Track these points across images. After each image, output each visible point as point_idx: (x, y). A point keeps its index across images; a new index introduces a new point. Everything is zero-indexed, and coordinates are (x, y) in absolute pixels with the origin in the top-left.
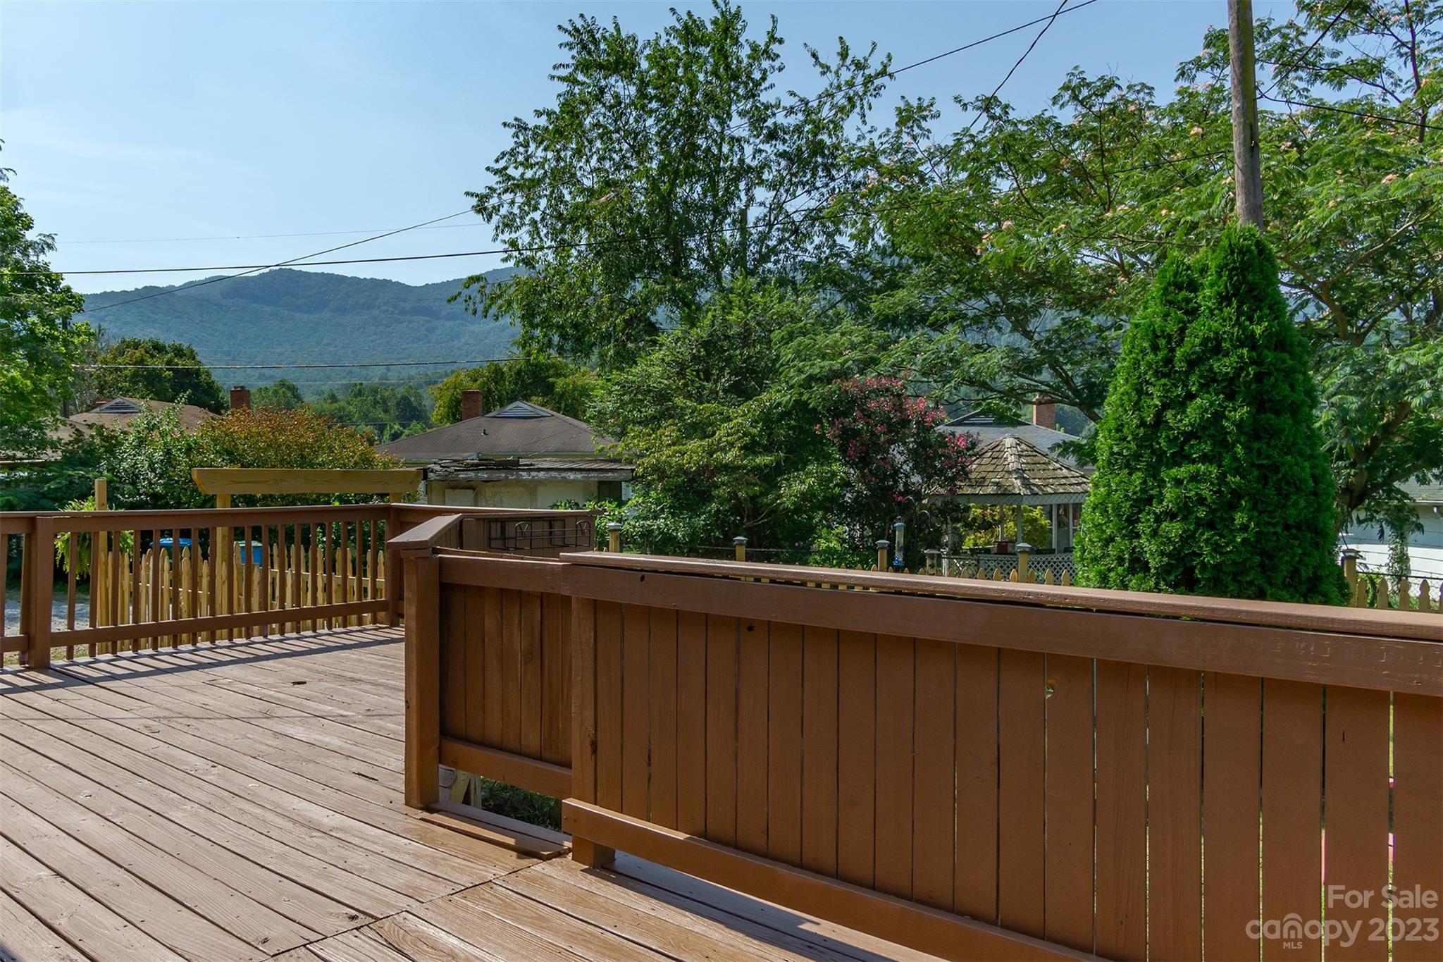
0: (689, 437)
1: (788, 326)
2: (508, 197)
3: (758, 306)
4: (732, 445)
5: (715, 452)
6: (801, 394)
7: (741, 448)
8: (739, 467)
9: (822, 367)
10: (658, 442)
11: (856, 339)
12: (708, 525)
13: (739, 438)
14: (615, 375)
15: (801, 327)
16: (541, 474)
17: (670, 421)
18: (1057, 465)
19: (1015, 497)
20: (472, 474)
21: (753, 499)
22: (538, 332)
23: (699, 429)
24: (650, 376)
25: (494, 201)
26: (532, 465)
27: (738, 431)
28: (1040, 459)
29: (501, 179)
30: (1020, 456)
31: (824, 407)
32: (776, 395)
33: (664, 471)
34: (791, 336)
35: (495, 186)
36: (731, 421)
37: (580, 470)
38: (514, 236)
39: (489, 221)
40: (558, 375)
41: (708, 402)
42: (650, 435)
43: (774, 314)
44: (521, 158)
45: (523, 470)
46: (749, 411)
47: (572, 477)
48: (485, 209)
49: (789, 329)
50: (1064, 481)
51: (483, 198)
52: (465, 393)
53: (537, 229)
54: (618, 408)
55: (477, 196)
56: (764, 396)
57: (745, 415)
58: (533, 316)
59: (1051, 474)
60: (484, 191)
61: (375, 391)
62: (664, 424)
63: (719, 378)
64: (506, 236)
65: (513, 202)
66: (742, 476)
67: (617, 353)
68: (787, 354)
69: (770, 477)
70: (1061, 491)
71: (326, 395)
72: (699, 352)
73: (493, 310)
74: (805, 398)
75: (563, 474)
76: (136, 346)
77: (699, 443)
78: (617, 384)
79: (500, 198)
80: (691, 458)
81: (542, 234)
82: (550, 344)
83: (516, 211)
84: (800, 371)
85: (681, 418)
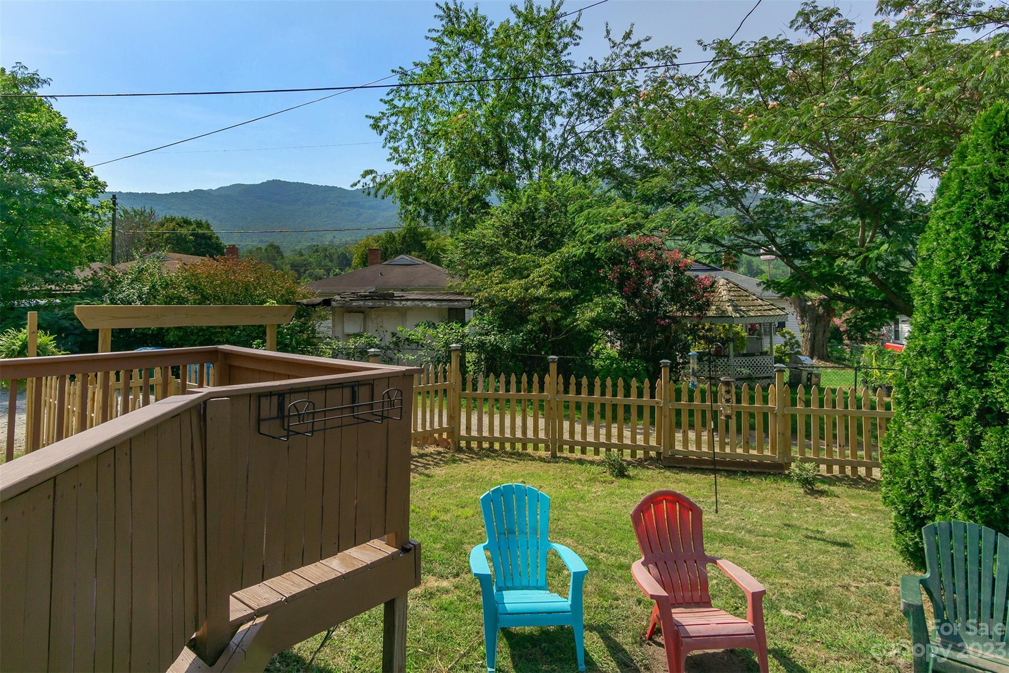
0: (511, 278)
1: (579, 202)
2: (393, 119)
3: (559, 188)
4: (542, 284)
5: (529, 288)
6: (590, 248)
7: (549, 286)
8: (546, 300)
9: (606, 229)
10: (489, 281)
11: (628, 210)
12: (525, 340)
13: (547, 279)
14: (461, 236)
15: (588, 203)
16: (409, 303)
17: (498, 266)
18: (755, 297)
19: (729, 319)
20: (361, 303)
21: (556, 322)
22: (410, 208)
23: (519, 272)
24: (484, 236)
25: (384, 122)
26: (402, 296)
27: (546, 274)
28: (742, 293)
29: (389, 107)
30: (729, 291)
31: (606, 257)
32: (572, 249)
33: (494, 302)
34: (581, 209)
35: (385, 112)
36: (540, 267)
37: (436, 300)
38: (396, 144)
39: (381, 134)
40: (428, 239)
41: (524, 254)
42: (484, 276)
43: (569, 194)
44: (403, 94)
45: (397, 300)
46: (553, 260)
47: (430, 305)
48: (378, 127)
49: (580, 204)
50: (760, 308)
51: (377, 120)
52: (370, 250)
53: (412, 140)
54: (463, 258)
55: (373, 118)
56: (564, 249)
57: (551, 262)
58: (408, 196)
59: (751, 303)
60: (378, 115)
61: (325, 250)
62: (493, 268)
63: (532, 238)
64: (391, 144)
65: (396, 123)
66: (549, 305)
67: (463, 221)
68: (580, 220)
69: (568, 306)
70: (759, 314)
71: (297, 253)
72: (519, 220)
73: (381, 192)
74: (592, 251)
75: (424, 303)
76: (173, 220)
77: (518, 282)
78: (462, 241)
79: (388, 120)
80: (513, 293)
81: (415, 144)
82: (419, 216)
83: (398, 128)
84: (590, 232)
85: (506, 264)
